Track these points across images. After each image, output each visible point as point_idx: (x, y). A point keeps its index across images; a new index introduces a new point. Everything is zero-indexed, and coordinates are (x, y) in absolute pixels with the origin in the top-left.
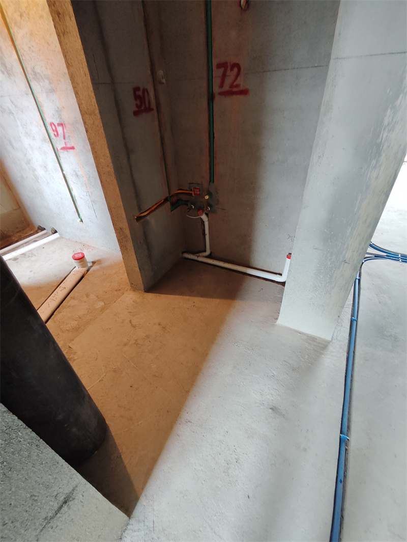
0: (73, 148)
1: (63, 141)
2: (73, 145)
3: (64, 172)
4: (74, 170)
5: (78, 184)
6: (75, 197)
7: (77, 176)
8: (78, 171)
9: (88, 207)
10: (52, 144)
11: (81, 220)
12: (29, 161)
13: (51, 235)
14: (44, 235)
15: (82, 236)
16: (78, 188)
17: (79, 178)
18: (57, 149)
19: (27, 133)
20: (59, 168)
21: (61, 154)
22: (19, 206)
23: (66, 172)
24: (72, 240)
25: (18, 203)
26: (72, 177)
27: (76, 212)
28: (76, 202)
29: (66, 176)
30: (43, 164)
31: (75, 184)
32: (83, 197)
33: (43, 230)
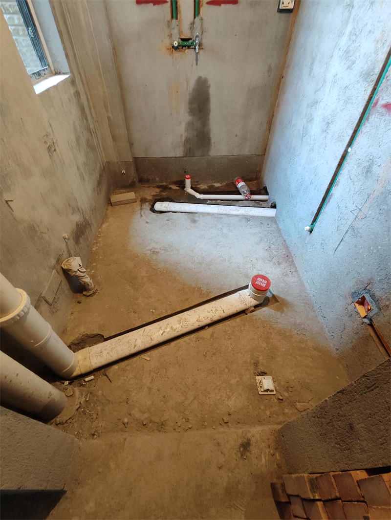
3: (349, 150)
4: (371, 158)
5: (355, 184)
6: (330, 198)
7: (367, 172)
8: (379, 164)
9: (338, 227)
10: (374, 89)
11: (311, 231)
12: (315, 103)
13: (268, 208)
14: (261, 202)
15: (295, 244)
16: (348, 190)
17: (366, 177)
18: (377, 103)
19: (347, 53)
20: (348, 139)
21: (374, 116)
22: (265, 152)
23: (353, 151)
24: (281, 234)
25: (266, 149)
26: (355, 166)
27: (314, 214)
28: (327, 204)
29: (347, 158)
30: (329, 117)
31: (350, 181)
32: (344, 208)
33: (267, 194)
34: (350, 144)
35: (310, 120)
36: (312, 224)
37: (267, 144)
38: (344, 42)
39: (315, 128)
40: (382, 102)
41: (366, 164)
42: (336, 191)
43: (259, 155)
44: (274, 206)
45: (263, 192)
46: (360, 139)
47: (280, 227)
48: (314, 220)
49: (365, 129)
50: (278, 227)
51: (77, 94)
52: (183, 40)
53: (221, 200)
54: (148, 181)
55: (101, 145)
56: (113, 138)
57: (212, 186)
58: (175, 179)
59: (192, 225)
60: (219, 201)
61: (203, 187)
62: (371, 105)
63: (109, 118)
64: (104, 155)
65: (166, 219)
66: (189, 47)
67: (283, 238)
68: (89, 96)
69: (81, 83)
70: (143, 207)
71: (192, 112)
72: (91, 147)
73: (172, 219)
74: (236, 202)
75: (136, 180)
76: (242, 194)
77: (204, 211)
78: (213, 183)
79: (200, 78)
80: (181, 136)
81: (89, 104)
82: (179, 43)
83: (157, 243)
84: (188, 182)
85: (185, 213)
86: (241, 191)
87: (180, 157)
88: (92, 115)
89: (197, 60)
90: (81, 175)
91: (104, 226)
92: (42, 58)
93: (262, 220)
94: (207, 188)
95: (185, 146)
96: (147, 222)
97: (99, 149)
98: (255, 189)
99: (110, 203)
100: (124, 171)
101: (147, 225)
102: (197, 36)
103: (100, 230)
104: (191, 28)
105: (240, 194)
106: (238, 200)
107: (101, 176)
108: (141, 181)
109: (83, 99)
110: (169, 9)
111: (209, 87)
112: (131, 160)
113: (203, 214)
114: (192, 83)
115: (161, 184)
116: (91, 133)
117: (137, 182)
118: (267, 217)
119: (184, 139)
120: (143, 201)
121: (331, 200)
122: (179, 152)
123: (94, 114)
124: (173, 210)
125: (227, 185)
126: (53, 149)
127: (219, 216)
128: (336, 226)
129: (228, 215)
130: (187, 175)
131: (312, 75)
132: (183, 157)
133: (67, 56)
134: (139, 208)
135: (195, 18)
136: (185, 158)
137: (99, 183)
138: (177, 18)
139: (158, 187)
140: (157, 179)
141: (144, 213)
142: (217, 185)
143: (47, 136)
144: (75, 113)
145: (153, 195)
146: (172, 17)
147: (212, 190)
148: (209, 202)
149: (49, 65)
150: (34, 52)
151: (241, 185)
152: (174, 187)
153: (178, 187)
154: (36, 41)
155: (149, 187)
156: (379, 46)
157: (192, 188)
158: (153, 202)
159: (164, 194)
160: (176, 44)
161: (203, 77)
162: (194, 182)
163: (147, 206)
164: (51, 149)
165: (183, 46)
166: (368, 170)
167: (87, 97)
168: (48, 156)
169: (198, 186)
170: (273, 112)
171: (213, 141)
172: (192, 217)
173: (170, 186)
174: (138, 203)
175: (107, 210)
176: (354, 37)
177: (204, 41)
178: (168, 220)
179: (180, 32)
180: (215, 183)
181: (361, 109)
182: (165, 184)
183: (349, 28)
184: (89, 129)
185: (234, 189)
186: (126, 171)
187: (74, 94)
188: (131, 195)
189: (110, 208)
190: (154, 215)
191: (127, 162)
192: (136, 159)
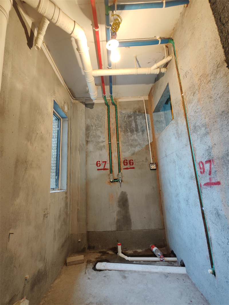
0: (218, 183)
1: (208, 177)
2: (218, 181)
3: (203, 209)
4: (215, 208)
5: (218, 225)
6: (211, 240)
7: (218, 216)
8: (220, 210)
9: (228, 260)
10: (197, 182)
11: (214, 273)
12: (177, 195)
13: (179, 266)
14: (173, 263)
15: (210, 293)
16: (217, 230)
17: (220, 218)
18: (201, 185)
19: (180, 174)
20: (199, 204)
21: (203, 190)
22: (164, 227)
23: (205, 208)
24: (197, 289)
25: (164, 225)
26: (211, 215)
27: (209, 258)
28: (212, 246)
29: (205, 212)
30: (186, 198)
31: (214, 225)
32: (222, 244)
33: (175, 256)
34: (202, 206)
35: (179, 202)
36: (212, 267)
37: (164, 222)
38: (177, 172)
39: (183, 205)
40: (202, 184)
41: (215, 212)
42: (211, 234)
43: (161, 229)
44: (183, 265)
45: (172, 255)
46: (204, 202)
47: (194, 282)
48: (212, 264)
49: (203, 197)
50: (192, 282)
51: (66, 197)
52: (114, 179)
53: (143, 261)
54: (93, 248)
55: (70, 223)
56: (78, 219)
57: (136, 252)
58: (111, 246)
59: (123, 280)
60: (142, 262)
61: (130, 252)
62: (199, 186)
63: (78, 209)
64: (70, 230)
65: (104, 275)
66: (117, 181)
67: (199, 292)
68: (71, 200)
69: (69, 195)
70: (87, 266)
71: (119, 206)
72: (65, 222)
73: (108, 276)
74: (154, 262)
75: (86, 247)
76: (158, 256)
77: (132, 269)
78: (136, 249)
79: (122, 192)
80: (115, 218)
81: (70, 203)
82: (113, 180)
83: (94, 297)
84: (119, 247)
85: (117, 271)
86: (156, 254)
87: (114, 231)
88: (70, 208)
89: (121, 185)
90: (55, 236)
91: (56, 281)
92: (57, 185)
93: (178, 276)
94: (132, 253)
95: (117, 224)
96: (89, 279)
97: (69, 225)
98: (165, 253)
99: (66, 264)
100: (80, 240)
101: (89, 280)
102: (120, 178)
103: (52, 285)
104: (117, 176)
105: (156, 257)
106: (155, 262)
107: (65, 241)
108: (90, 248)
109: (68, 200)
110: (109, 171)
111: (127, 195)
112: (85, 233)
113: (131, 271)
114: (119, 194)
115: (102, 250)
116: (67, 215)
117: (87, 248)
118: (180, 274)
119: (116, 220)
120: (89, 262)
121: (212, 242)
122: (113, 228)
123: (71, 208)
124: (109, 268)
125: (146, 251)
126: (46, 216)
127: (143, 274)
128: (226, 260)
129: (150, 273)
130: (119, 243)
131: (171, 186)
132: (116, 231)
133: (67, 184)
134: (85, 267)
135: (119, 173)
136: (117, 232)
137: (63, 246)
138: (112, 173)
139: (100, 252)
140: (100, 246)
141: (88, 271)
142: (139, 251)
143: (46, 209)
144: (63, 204)
145: (96, 258)
146: (110, 173)
147: (136, 254)
148: (134, 262)
149: (58, 187)
150: (55, 184)
151: (155, 249)
152: (111, 252)
153: (113, 252)
154: (57, 181)
155: (94, 253)
156: (190, 168)
157: (122, 253)
158: (95, 262)
159: (104, 257)
160: (112, 180)
161: (124, 191)
162: (124, 248)
163: (91, 266)
164: (45, 216)
165: (115, 181)
166: (218, 215)
167: (70, 200)
168: (42, 218)
169: (127, 252)
170: (162, 205)
171: (132, 221)
172: (123, 274)
173: (108, 252)
174: (85, 263)
175: (62, 268)
176: (180, 169)
177: (123, 179)
178: (105, 277)
179: (113, 177)
180: (138, 249)
181: (197, 190)
182: (104, 250)
183: (177, 167)
184: (66, 213)
185: (151, 254)
186: (81, 240)
187: (65, 197)
188: (81, 257)
189: (65, 267)
190: (95, 273)
191: (83, 234)
192: (88, 232)
